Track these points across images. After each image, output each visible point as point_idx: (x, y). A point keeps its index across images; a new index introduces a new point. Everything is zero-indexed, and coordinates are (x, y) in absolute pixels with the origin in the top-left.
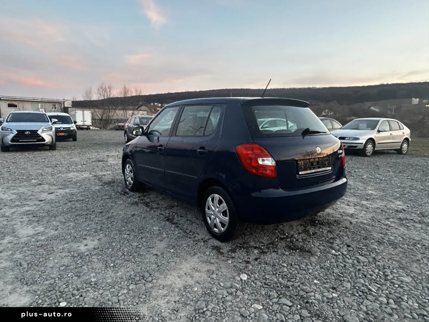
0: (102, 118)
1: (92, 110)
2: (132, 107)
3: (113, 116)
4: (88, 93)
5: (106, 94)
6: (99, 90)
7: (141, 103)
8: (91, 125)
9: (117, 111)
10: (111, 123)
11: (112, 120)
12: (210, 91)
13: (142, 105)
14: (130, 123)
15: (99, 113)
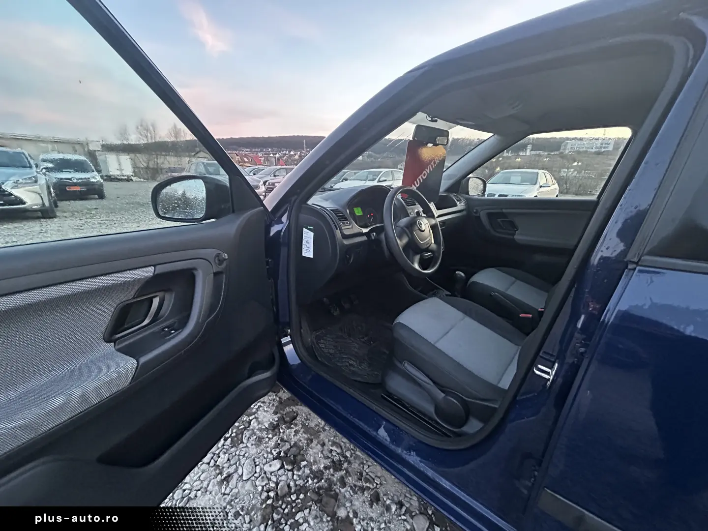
0: (147, 166)
1: (132, 155)
2: (187, 154)
3: (163, 163)
4: (124, 133)
5: (149, 134)
6: (138, 128)
7: (198, 149)
8: (132, 175)
9: (168, 157)
10: (162, 173)
11: (161, 169)
12: (280, 137)
13: (200, 151)
14: (189, 172)
15: (142, 160)
